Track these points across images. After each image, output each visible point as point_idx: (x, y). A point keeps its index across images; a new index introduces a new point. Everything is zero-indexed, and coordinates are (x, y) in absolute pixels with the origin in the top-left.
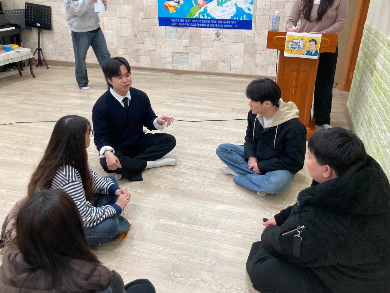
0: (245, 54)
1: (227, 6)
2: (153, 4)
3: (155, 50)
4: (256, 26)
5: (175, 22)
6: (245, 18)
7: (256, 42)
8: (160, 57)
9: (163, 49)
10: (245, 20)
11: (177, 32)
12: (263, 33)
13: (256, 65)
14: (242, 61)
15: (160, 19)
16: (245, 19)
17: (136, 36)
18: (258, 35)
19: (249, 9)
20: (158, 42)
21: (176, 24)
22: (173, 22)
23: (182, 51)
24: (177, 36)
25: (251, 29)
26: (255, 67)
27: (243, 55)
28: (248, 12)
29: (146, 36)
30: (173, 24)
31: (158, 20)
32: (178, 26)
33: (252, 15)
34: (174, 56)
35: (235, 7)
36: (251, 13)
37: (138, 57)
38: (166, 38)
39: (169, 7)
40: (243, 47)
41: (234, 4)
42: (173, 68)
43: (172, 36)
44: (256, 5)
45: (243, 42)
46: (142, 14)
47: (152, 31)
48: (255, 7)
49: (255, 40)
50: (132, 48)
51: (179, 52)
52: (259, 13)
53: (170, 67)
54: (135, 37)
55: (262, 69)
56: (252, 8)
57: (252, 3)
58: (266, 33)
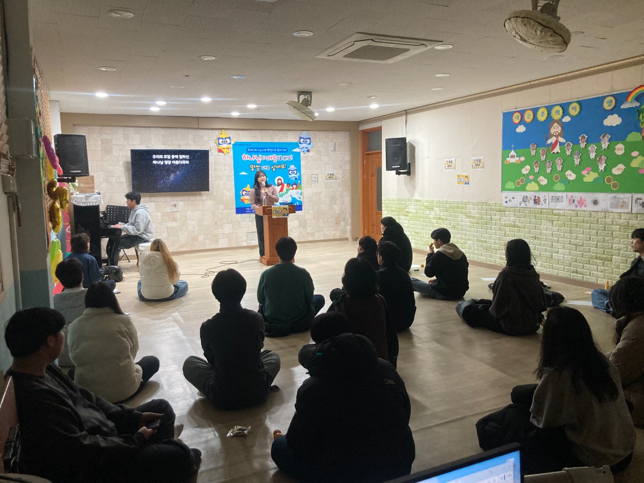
1: (285, 197)
2: (232, 199)
4: (305, 208)
7: (306, 218)
8: (237, 238)
9: (239, 231)
11: (250, 217)
13: (308, 234)
15: (237, 209)
16: (298, 204)
17: (216, 224)
18: (307, 214)
19: (300, 198)
20: (235, 226)
21: (250, 211)
22: (247, 210)
24: (250, 220)
25: (302, 210)
28: (299, 199)
29: (225, 223)
30: (247, 212)
31: (235, 210)
32: (251, 213)
34: (248, 235)
35: (291, 197)
36: (301, 200)
37: (217, 240)
38: (241, 223)
39: (244, 200)
41: (290, 195)
42: (247, 244)
43: (246, 220)
44: (304, 195)
45: (298, 219)
46: (222, 207)
47: (230, 218)
50: (212, 234)
51: (252, 232)
52: (305, 200)
53: (245, 244)
56: (301, 197)
57: (301, 194)
58: (311, 212)
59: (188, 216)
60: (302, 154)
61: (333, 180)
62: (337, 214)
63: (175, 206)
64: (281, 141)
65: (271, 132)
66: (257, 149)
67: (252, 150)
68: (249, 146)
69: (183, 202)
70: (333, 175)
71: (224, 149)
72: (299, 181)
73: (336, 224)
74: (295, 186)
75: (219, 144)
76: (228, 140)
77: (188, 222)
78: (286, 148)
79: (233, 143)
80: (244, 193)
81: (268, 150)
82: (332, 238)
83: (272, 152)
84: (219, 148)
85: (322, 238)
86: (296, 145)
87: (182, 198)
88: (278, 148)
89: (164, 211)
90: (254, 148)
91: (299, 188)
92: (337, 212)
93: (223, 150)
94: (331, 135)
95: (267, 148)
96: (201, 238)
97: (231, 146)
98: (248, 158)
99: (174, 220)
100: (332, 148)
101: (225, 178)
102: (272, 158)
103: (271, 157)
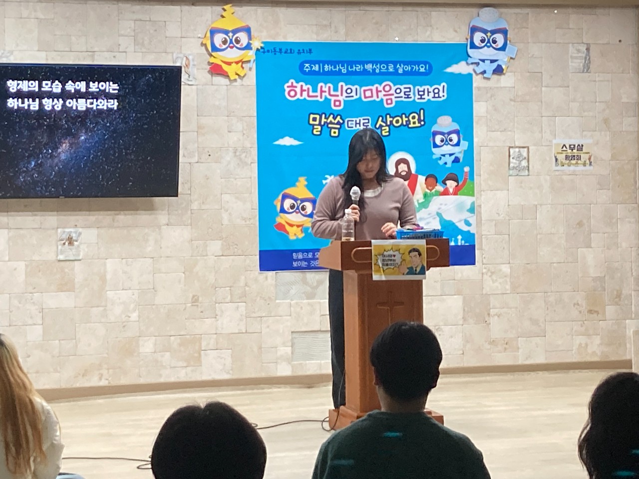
0: (464, 319)
2: (248, 222)
3: (246, 332)
4: (484, 256)
5: (301, 260)
6: (462, 240)
7: (487, 290)
8: (260, 348)
9: (268, 327)
10: (461, 246)
11: (305, 282)
12: (500, 270)
13: (493, 343)
14: (461, 335)
15: (262, 254)
16: (461, 243)
17: (195, 300)
18: (490, 276)
19: (468, 223)
20: (256, 310)
21: (304, 264)
22: (297, 260)
23: (316, 328)
24: (304, 293)
25: (474, 264)
26: (489, 347)
27: (461, 322)
28: (465, 228)
29: (224, 299)
30: (295, 264)
31: (258, 257)
32: (309, 268)
33: (474, 235)
34: (295, 341)
35: (438, 219)
36: (472, 229)
37: (196, 355)
38: (276, 299)
39: (288, 227)
40: (460, 303)
41: (436, 213)
42: (293, 371)
43: (293, 292)
44: (480, 213)
45: (458, 293)
46: (215, 246)
47: (242, 283)
48: (478, 218)
49: (484, 286)
50: (182, 333)
51: (310, 330)
52: (484, 231)
53: (285, 370)
54: (193, 303)
55: (505, 349)
56: (472, 219)
57: (472, 210)
58: (506, 269)
59: (108, 277)
60: (477, 81)
61: (581, 168)
62: (595, 279)
63: (71, 241)
64: (409, 40)
65: (377, 13)
66: (333, 63)
67: (316, 68)
68: (306, 56)
69: (94, 232)
70: (580, 148)
71: (229, 64)
72: (467, 169)
73: (590, 312)
74: (451, 184)
75: (215, 49)
76: (243, 37)
77: (110, 294)
78: (425, 63)
79: (256, 44)
80: (288, 203)
81: (369, 67)
82: (574, 360)
83: (381, 74)
84: (212, 60)
85: (540, 359)
86: (460, 52)
87: (93, 217)
88: (400, 63)
89: (36, 258)
90: (324, 63)
91: (464, 190)
92: (593, 272)
93: (225, 67)
94: (575, 19)
95: (363, 63)
96: (147, 347)
97: (251, 55)
98: (305, 94)
99: (66, 286)
100: (579, 63)
101: (228, 157)
102: (381, 95)
103: (378, 91)
